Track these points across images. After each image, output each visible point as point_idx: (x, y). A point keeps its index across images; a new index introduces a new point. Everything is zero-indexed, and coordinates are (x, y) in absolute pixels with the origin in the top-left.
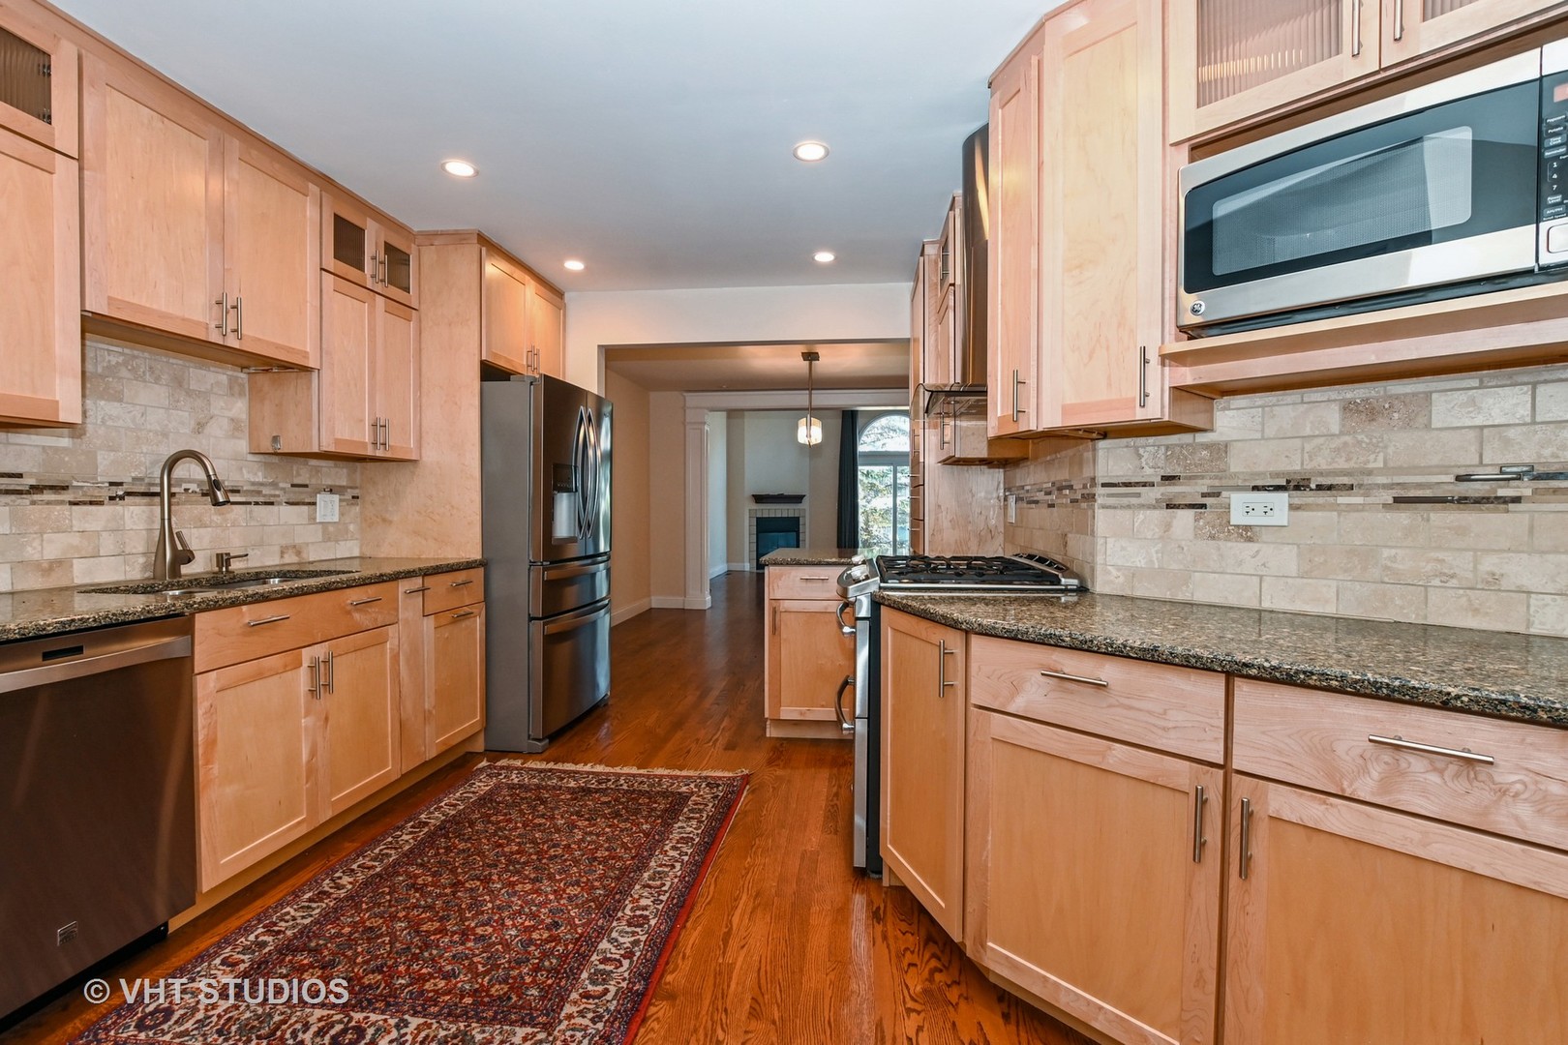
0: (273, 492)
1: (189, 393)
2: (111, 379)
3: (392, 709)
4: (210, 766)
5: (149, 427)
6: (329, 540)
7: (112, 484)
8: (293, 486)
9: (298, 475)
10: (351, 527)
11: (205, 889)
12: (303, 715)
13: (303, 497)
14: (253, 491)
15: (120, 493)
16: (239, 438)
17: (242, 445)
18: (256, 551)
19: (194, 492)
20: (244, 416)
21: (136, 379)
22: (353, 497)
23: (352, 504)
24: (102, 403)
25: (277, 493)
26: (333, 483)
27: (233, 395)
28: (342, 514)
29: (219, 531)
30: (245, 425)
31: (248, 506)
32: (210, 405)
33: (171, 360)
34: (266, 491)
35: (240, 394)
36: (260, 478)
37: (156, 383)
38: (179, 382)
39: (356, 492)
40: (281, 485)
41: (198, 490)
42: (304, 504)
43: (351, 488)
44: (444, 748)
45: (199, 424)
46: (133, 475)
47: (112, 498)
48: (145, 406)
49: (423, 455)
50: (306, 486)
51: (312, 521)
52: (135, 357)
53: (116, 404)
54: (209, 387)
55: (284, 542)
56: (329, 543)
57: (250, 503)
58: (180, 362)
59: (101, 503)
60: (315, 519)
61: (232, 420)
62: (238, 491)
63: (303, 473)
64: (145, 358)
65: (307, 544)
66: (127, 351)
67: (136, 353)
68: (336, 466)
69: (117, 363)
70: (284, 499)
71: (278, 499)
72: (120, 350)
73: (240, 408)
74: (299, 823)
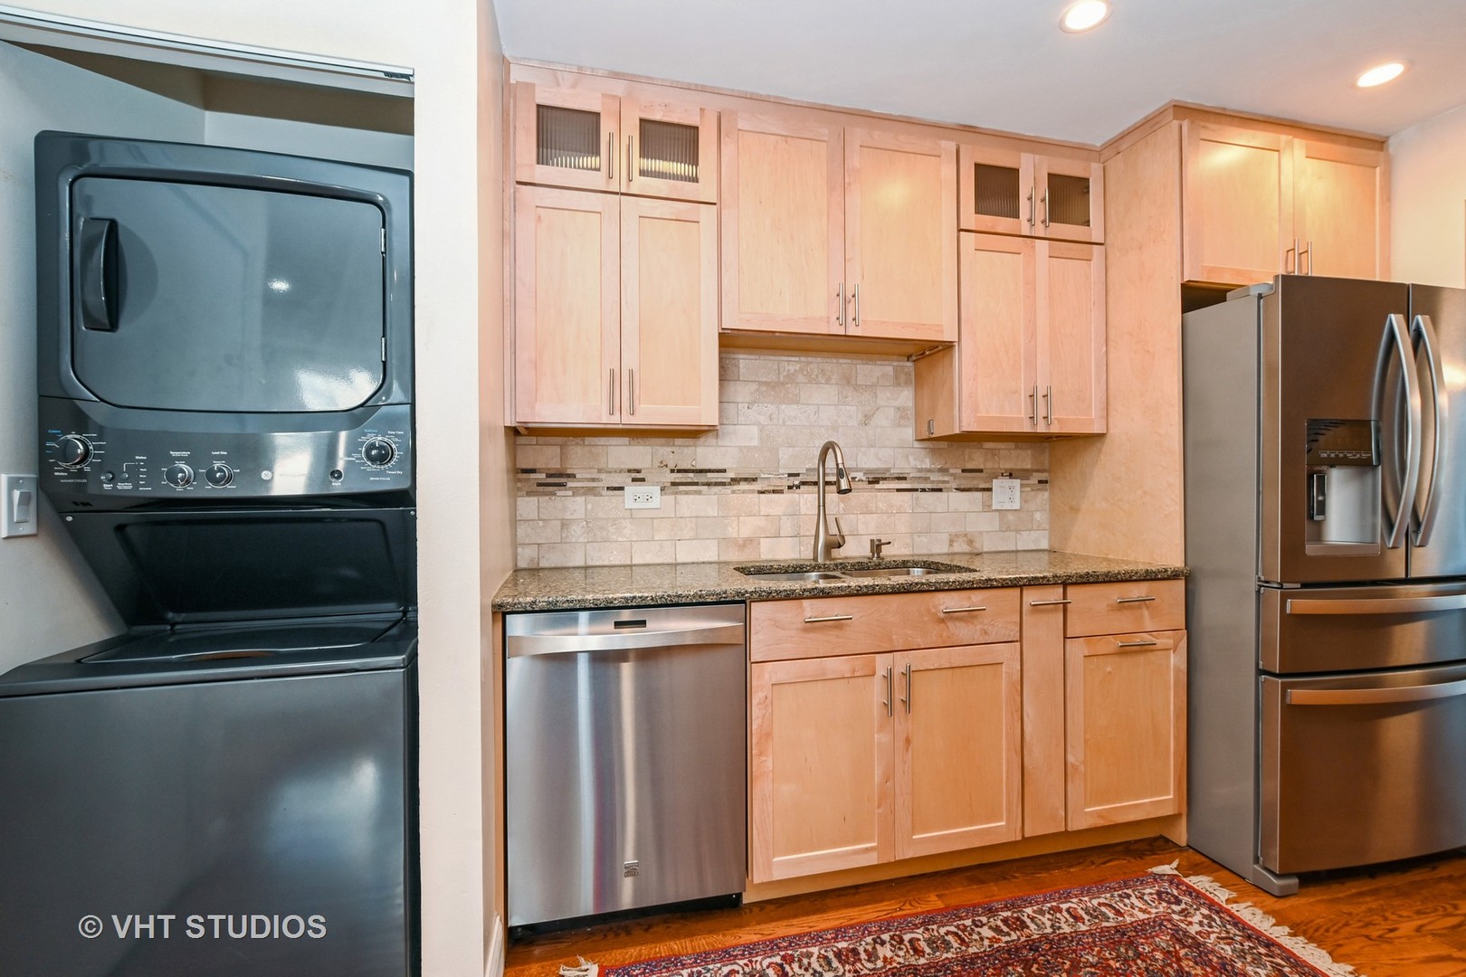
0: (941, 478)
1: (856, 388)
2: (789, 386)
3: (1008, 750)
4: (764, 758)
5: (821, 423)
6: (1008, 529)
7: (790, 475)
8: (963, 471)
9: (971, 459)
10: (1038, 516)
11: (756, 881)
12: (876, 729)
13: (976, 482)
14: (920, 478)
15: (797, 483)
16: (905, 426)
17: (909, 433)
18: (921, 538)
19: (861, 480)
20: (910, 404)
21: (810, 382)
22: (1040, 482)
23: (1039, 490)
24: (783, 406)
25: (946, 479)
26: (1013, 467)
27: (899, 385)
28: (1024, 501)
29: (885, 516)
30: (911, 413)
31: (915, 493)
32: (876, 397)
33: (841, 361)
34: (934, 477)
35: (906, 383)
36: (927, 464)
37: (827, 384)
38: (847, 381)
39: (1044, 476)
40: (952, 471)
41: (864, 479)
42: (977, 490)
43: (1038, 471)
44: (1101, 823)
45: (865, 416)
46: (807, 466)
47: (790, 488)
48: (818, 405)
49: (1111, 426)
50: (981, 471)
51: (987, 509)
52: (809, 363)
53: (795, 406)
54: (875, 380)
55: (953, 530)
56: (1008, 534)
57: (916, 490)
58: (849, 361)
59: (781, 492)
60: (990, 506)
61: (898, 409)
62: (905, 479)
63: (977, 459)
64: (818, 363)
65: (981, 533)
66: (802, 359)
67: (810, 359)
68: (1017, 447)
69: (795, 370)
70: (954, 485)
71: (947, 486)
72: (797, 359)
73: (906, 397)
74: (867, 850)
